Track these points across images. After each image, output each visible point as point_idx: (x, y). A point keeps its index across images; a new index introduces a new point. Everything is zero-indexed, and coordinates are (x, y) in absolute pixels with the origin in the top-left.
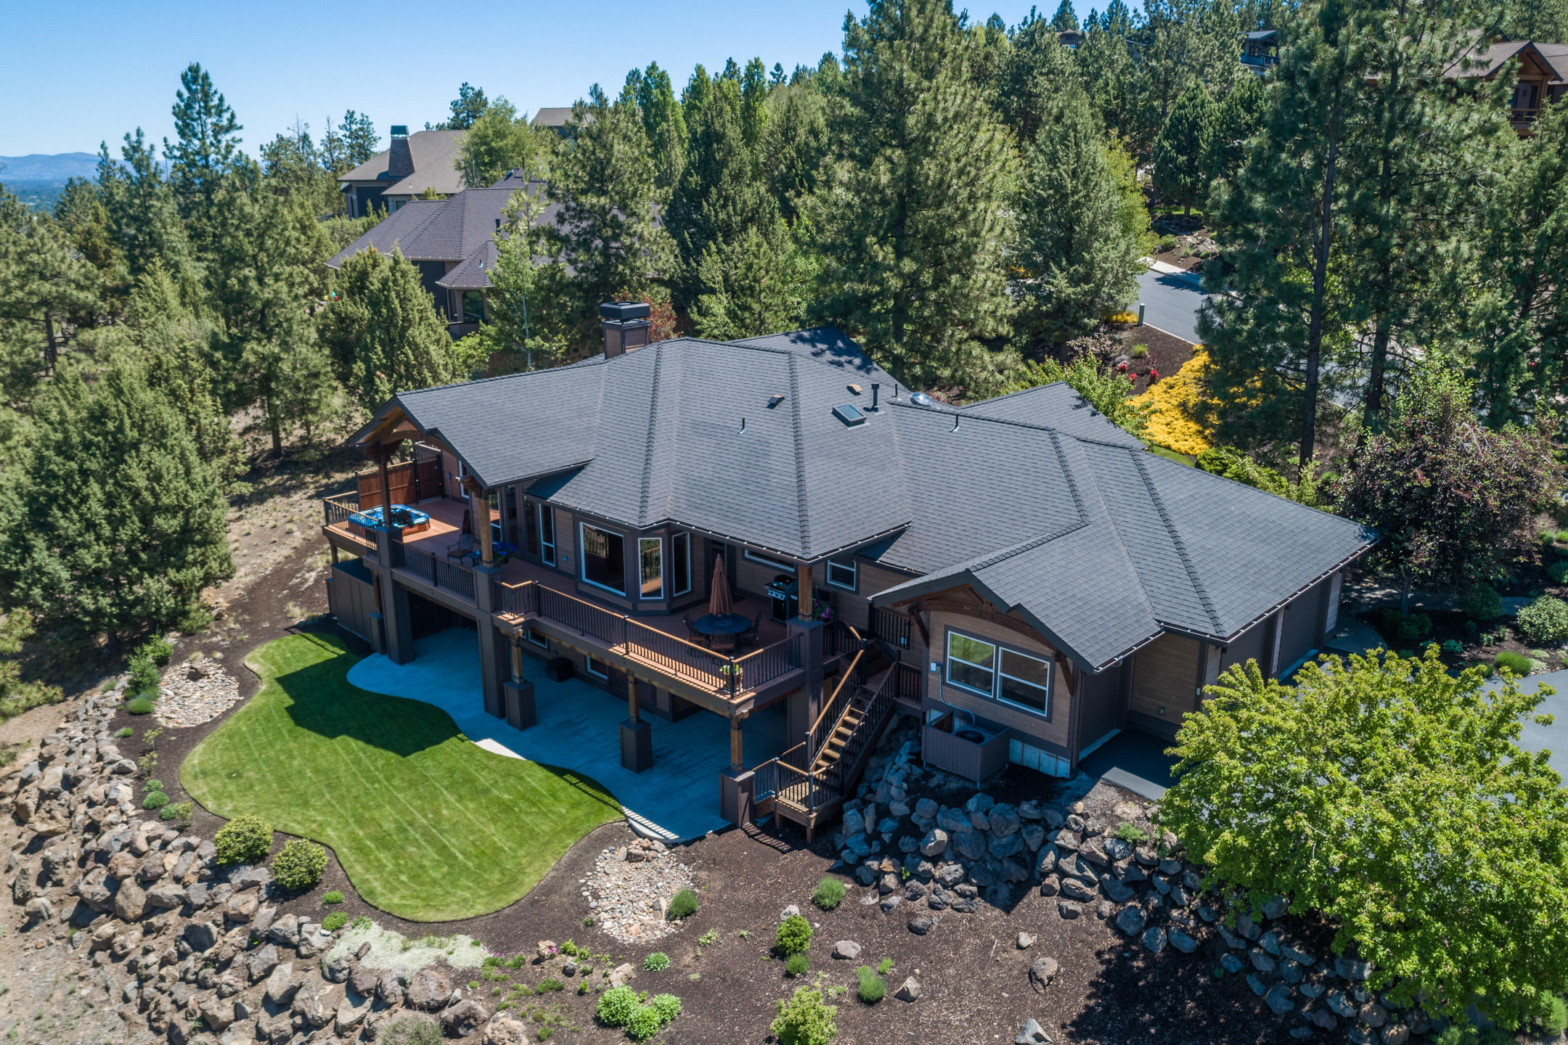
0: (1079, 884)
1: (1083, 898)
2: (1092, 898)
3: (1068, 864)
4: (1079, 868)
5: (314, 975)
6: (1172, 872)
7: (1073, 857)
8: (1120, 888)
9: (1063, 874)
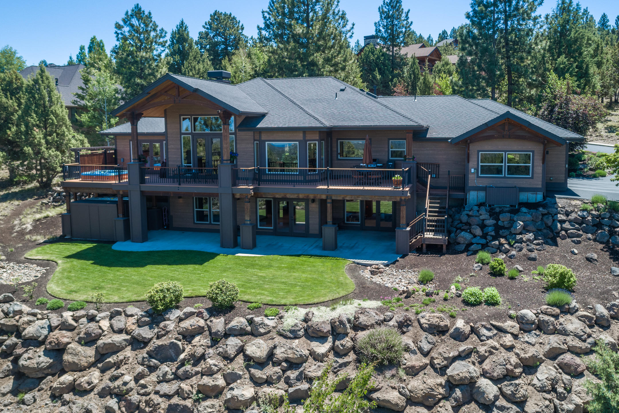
0: (575, 231)
1: (579, 236)
2: (582, 235)
3: (567, 225)
4: (572, 225)
5: (278, 340)
6: (608, 217)
7: (567, 223)
8: (591, 228)
9: (566, 230)
